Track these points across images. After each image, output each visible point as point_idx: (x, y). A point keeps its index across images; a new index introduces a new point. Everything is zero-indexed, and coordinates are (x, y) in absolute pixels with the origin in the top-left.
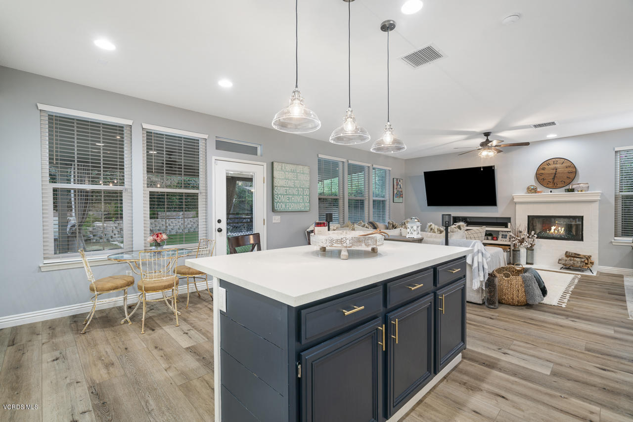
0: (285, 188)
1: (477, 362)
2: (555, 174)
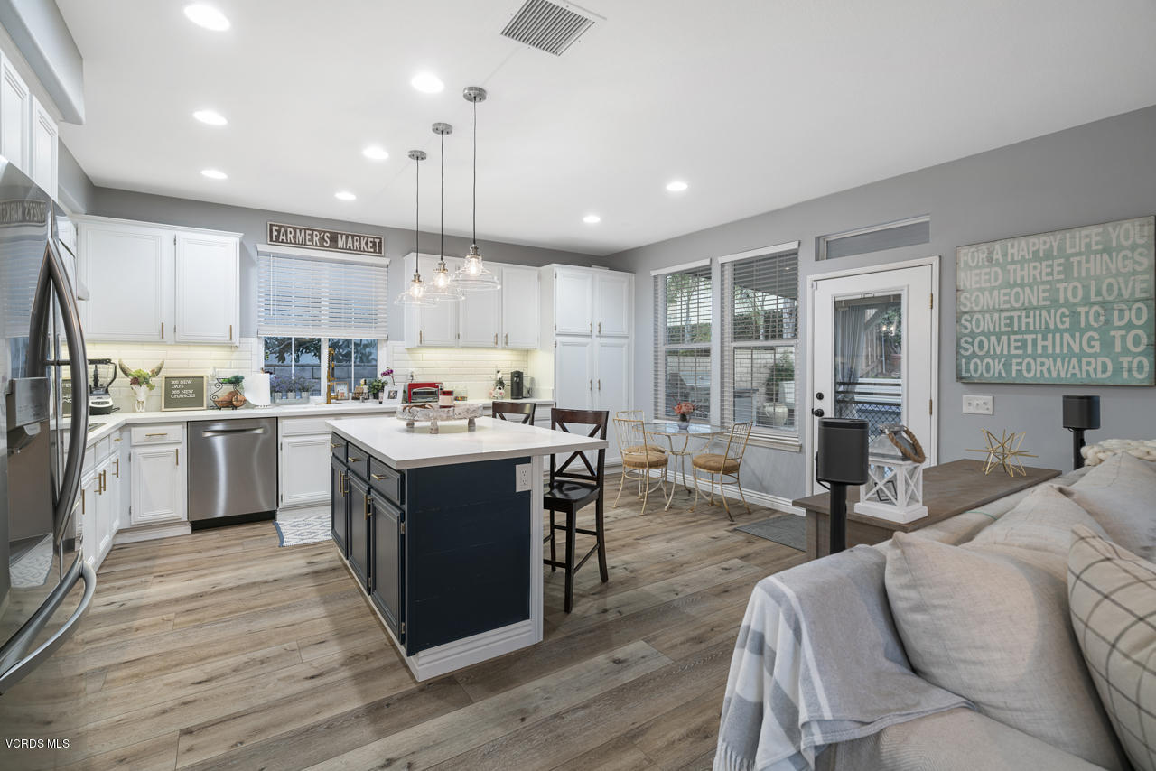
0: (1004, 315)
1: (400, 700)
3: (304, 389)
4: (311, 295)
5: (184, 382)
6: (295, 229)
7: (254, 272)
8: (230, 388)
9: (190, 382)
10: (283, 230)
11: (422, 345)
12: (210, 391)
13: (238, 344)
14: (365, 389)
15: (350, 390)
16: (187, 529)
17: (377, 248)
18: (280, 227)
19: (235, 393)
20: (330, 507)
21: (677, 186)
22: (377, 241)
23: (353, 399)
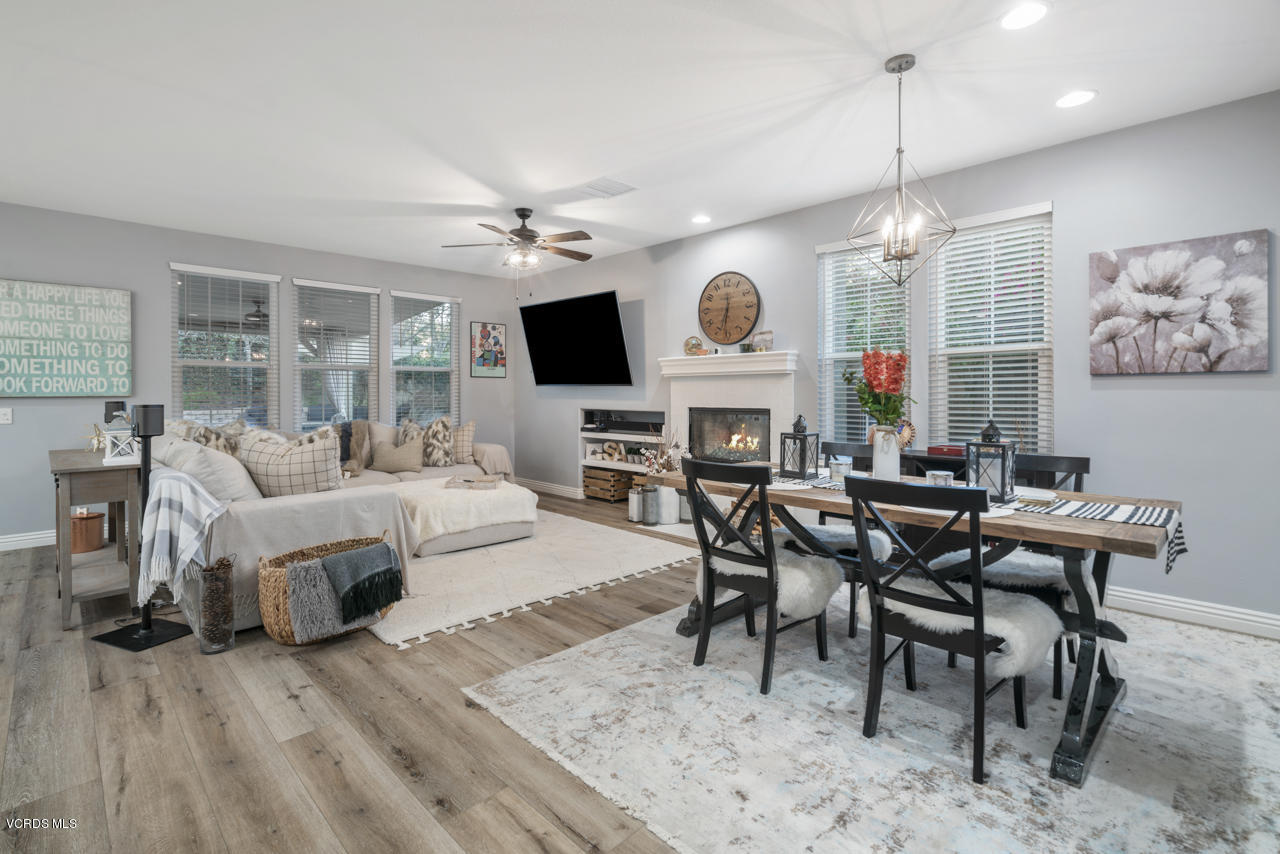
0: (23, 342)
2: (727, 310)
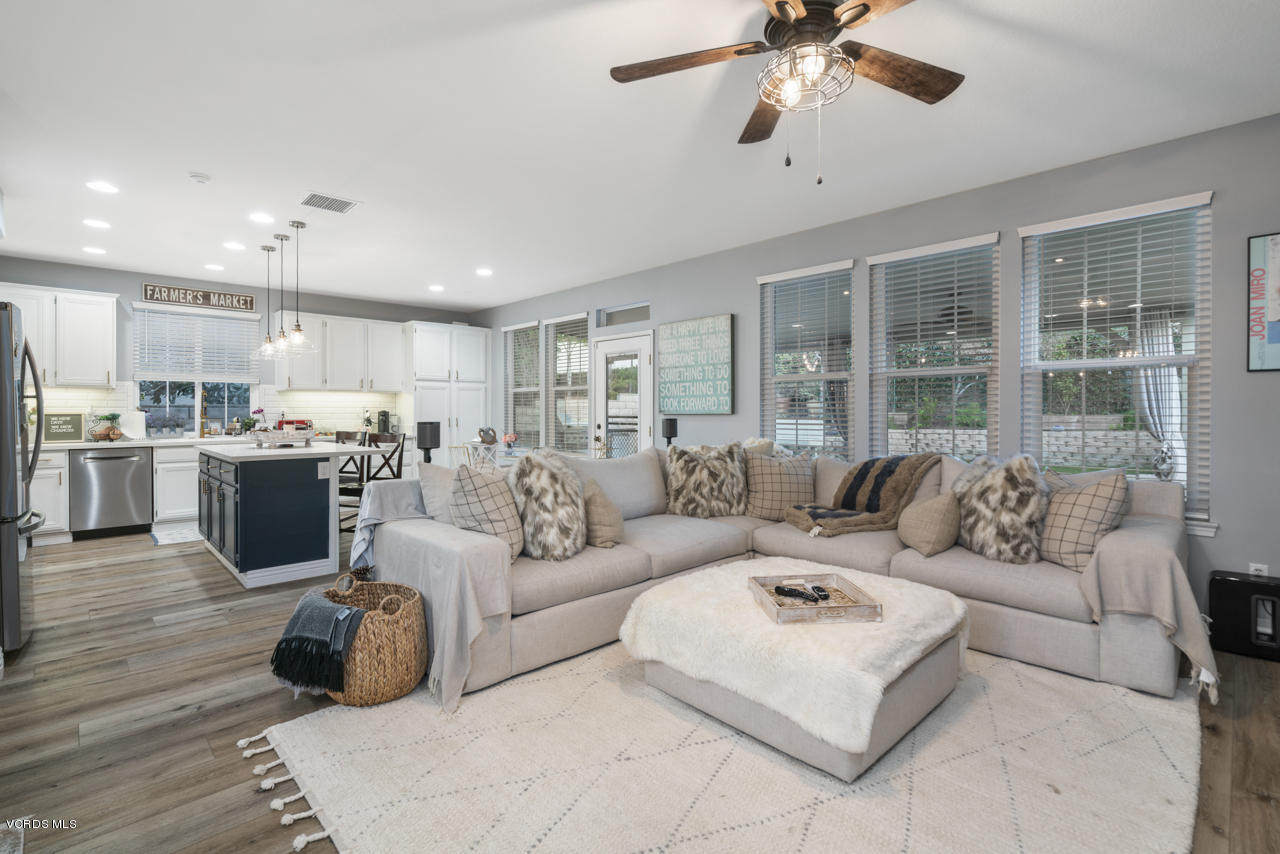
0: (678, 370)
3: (178, 426)
4: (185, 345)
5: (63, 419)
6: (169, 289)
7: (129, 325)
8: (108, 424)
9: (68, 418)
10: (157, 289)
11: (291, 388)
12: (87, 427)
13: (114, 387)
14: (238, 426)
15: (223, 427)
16: (69, 539)
17: (249, 304)
18: (155, 287)
19: (112, 428)
20: (197, 523)
21: (484, 272)
22: (249, 299)
23: (227, 434)
